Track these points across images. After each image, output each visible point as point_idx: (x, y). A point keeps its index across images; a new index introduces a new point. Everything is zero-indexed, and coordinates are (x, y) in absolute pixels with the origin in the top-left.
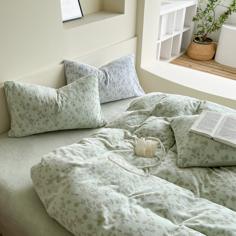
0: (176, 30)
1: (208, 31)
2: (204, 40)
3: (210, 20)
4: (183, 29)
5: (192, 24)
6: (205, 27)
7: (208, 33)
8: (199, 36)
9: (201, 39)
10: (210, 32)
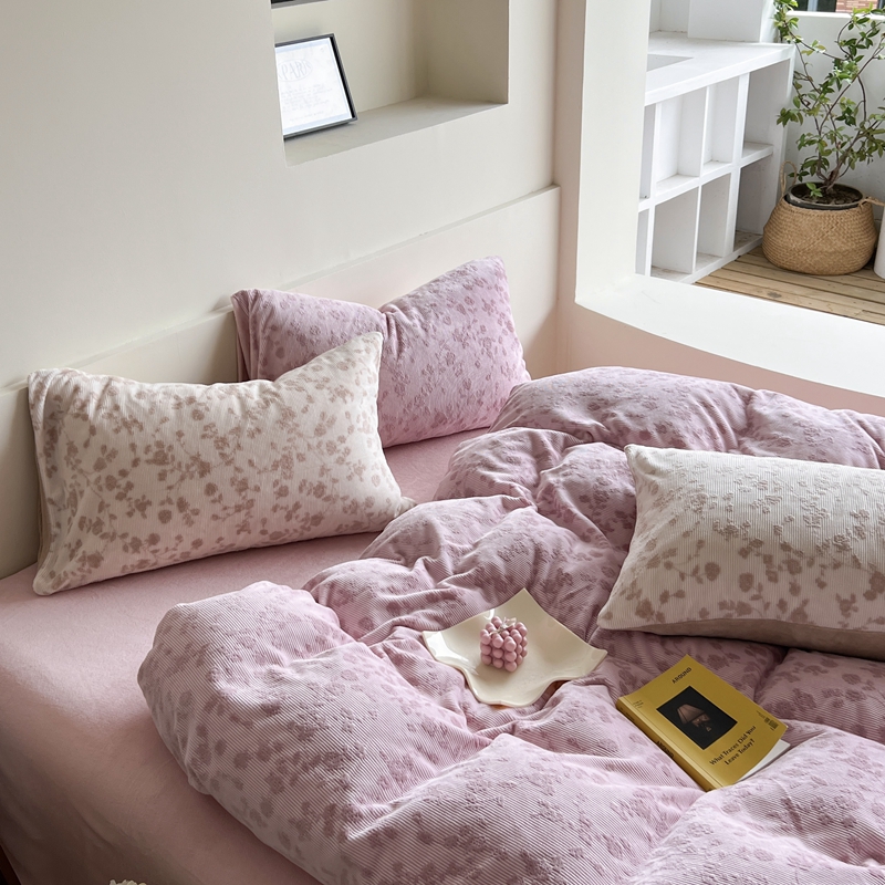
0: (713, 161)
1: (844, 161)
2: (830, 195)
3: (848, 117)
4: (743, 156)
5: (778, 135)
6: (830, 146)
7: (844, 167)
8: (807, 180)
9: (816, 192)
10: (851, 164)
